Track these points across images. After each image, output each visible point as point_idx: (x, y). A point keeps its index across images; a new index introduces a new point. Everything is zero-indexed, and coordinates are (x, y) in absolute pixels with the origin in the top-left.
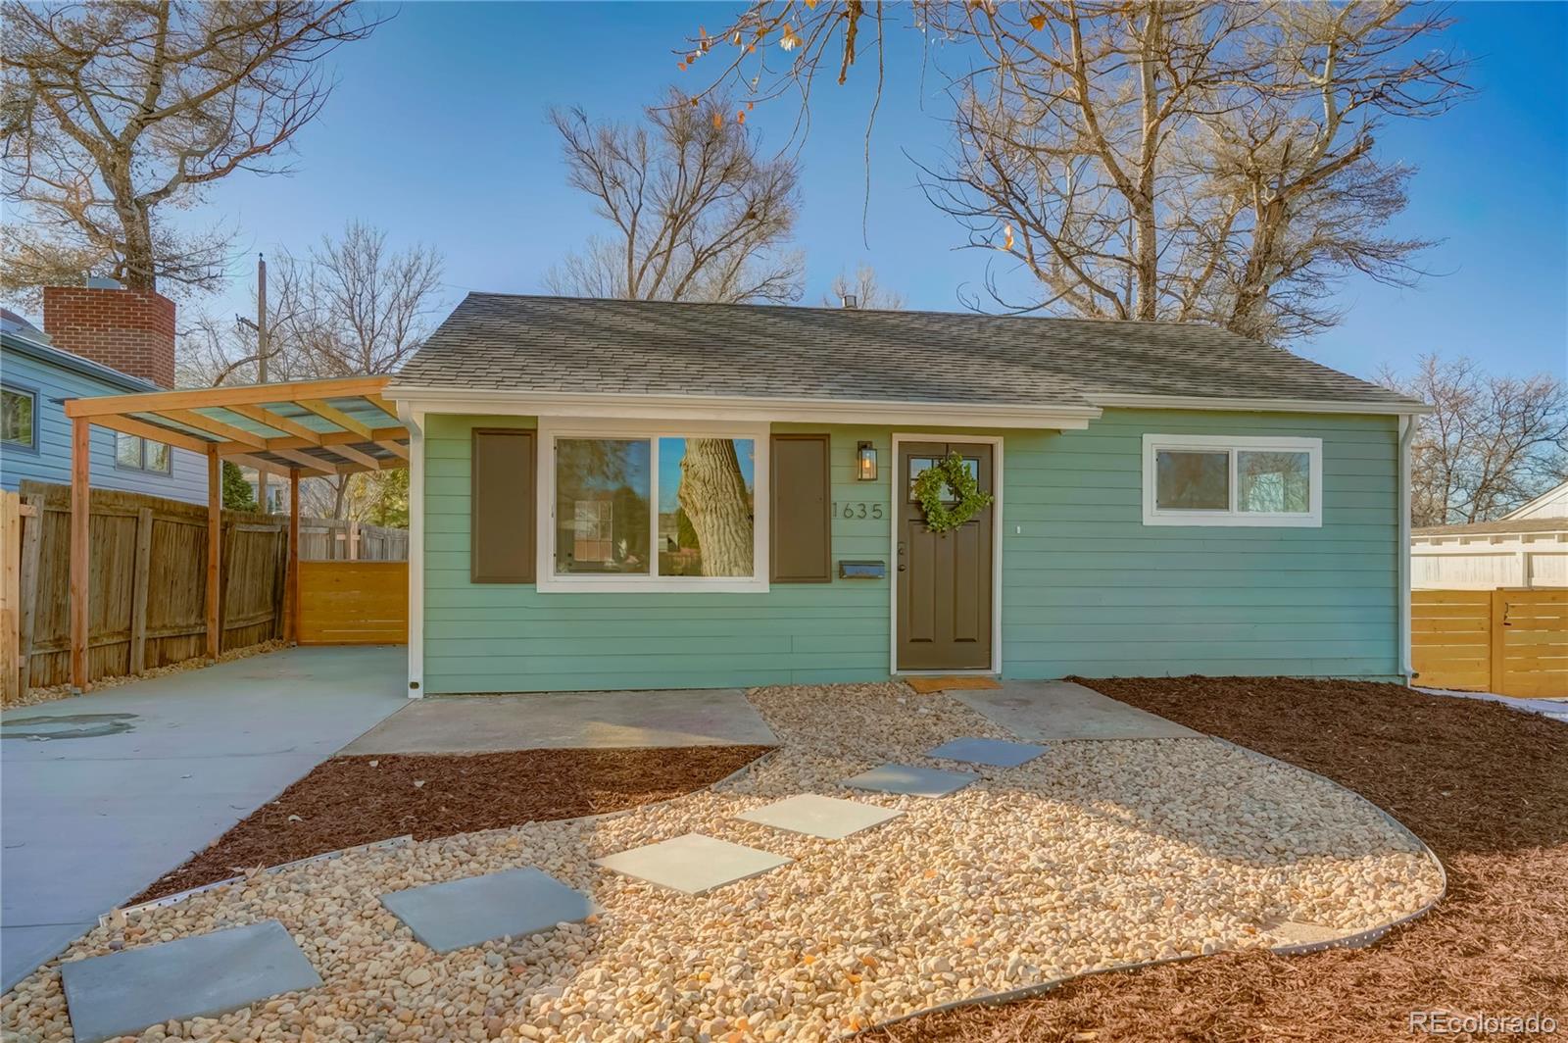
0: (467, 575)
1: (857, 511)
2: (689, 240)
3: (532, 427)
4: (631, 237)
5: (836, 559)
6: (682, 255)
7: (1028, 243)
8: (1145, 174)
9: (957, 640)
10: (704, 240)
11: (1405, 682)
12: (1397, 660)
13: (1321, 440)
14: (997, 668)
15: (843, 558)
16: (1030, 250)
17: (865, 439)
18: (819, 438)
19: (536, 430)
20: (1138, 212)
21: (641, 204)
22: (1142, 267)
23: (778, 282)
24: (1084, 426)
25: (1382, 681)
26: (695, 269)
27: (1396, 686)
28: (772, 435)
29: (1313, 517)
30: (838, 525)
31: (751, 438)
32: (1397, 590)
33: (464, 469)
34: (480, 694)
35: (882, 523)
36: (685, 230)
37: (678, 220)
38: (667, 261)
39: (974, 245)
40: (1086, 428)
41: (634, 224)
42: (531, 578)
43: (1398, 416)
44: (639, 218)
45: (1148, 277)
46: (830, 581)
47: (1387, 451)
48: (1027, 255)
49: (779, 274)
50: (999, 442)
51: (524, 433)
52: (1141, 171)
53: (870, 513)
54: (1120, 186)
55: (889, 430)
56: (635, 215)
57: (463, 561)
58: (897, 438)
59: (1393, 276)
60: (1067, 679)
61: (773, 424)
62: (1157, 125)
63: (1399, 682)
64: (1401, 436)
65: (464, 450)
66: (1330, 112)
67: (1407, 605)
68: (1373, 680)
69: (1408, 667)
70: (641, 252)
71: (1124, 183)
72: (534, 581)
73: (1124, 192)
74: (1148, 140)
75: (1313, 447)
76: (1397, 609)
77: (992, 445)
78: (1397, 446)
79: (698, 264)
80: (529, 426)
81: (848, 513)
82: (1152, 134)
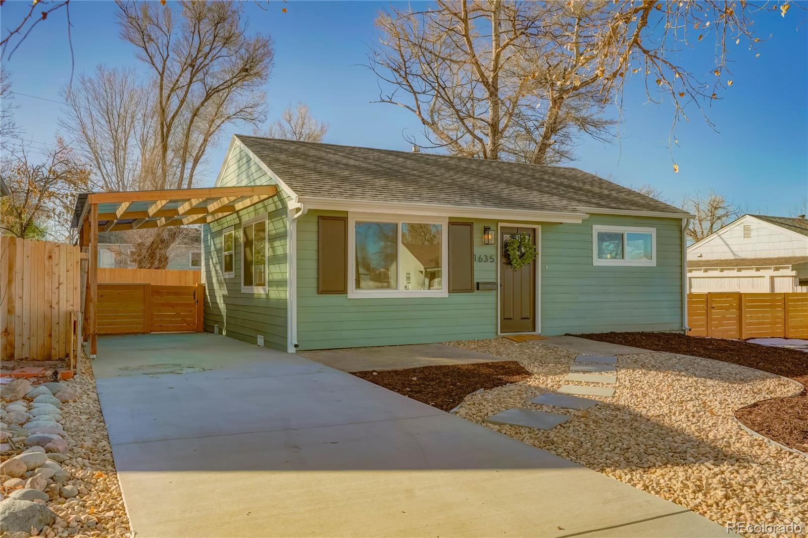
0: (315, 290)
1: (484, 259)
2: (203, 81)
3: (346, 216)
4: (162, 75)
5: (476, 281)
6: (197, 90)
7: (417, 104)
8: (494, 76)
9: (522, 318)
10: (213, 82)
11: (685, 333)
12: (682, 323)
13: (655, 229)
14: (539, 330)
15: (478, 281)
16: (419, 108)
17: (487, 225)
18: (468, 224)
19: (347, 218)
20: (491, 96)
21: (168, 55)
22: (492, 125)
23: (249, 110)
24: (580, 222)
25: (677, 332)
26: (206, 100)
27: (682, 334)
28: (449, 223)
29: (653, 263)
30: (476, 265)
31: (441, 224)
32: (682, 293)
33: (314, 236)
34: (322, 350)
35: (494, 264)
36: (200, 75)
37: (194, 66)
38: (187, 92)
39: (383, 101)
40: (581, 222)
41: (164, 68)
42: (344, 291)
43: (681, 219)
44: (167, 62)
45: (495, 131)
46: (473, 292)
47: (677, 234)
48: (417, 110)
49: (250, 105)
50: (539, 228)
51: (341, 219)
52: (492, 74)
53: (489, 260)
54: (483, 82)
55: (497, 222)
56: (165, 61)
57: (313, 283)
58: (500, 225)
59: (601, 137)
60: (566, 335)
61: (450, 218)
62: (501, 51)
63: (682, 333)
64: (683, 228)
65: (314, 227)
66: (577, 52)
67: (686, 300)
68: (674, 332)
69: (687, 326)
70: (167, 85)
71: (485, 80)
72: (347, 293)
73: (485, 85)
74: (496, 58)
75: (653, 231)
76: (682, 301)
77: (535, 229)
78: (681, 232)
79: (208, 97)
80: (344, 215)
81: (480, 260)
82: (498, 55)
